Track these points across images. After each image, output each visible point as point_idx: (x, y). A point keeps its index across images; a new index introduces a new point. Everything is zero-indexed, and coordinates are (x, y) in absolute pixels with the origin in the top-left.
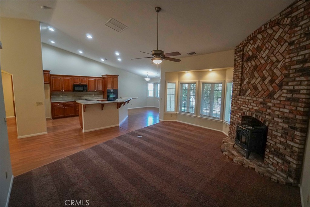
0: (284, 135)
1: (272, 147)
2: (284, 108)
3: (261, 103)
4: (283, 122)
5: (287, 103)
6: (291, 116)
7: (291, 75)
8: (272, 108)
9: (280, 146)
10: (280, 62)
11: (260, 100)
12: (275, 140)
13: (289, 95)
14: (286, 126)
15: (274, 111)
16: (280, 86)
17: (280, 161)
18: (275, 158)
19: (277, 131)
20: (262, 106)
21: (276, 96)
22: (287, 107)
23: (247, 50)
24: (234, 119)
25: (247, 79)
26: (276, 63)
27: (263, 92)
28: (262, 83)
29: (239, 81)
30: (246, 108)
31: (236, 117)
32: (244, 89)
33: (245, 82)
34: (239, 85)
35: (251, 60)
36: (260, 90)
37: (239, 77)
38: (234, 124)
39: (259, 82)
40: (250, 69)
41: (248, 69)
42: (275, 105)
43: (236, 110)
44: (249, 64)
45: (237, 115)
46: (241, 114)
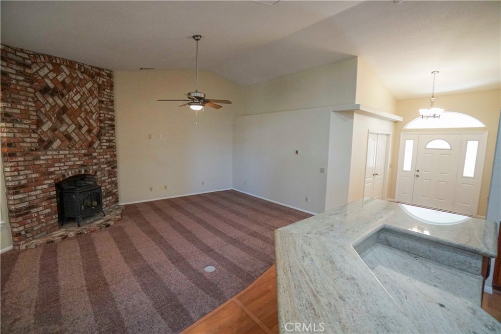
0: (109, 177)
2: (107, 155)
3: (85, 155)
4: (108, 166)
5: (108, 150)
6: (112, 159)
7: (107, 128)
8: (97, 157)
10: (94, 113)
11: (83, 151)
12: (105, 184)
13: (108, 144)
14: (110, 168)
15: (99, 159)
16: (99, 136)
17: (111, 198)
19: (105, 176)
20: (87, 158)
21: (95, 146)
22: (108, 153)
23: (40, 73)
24: (34, 198)
25: (50, 124)
26: (90, 114)
27: (81, 142)
28: (77, 131)
29: (32, 124)
30: (62, 168)
31: (38, 192)
32: (46, 139)
33: (45, 128)
34: (34, 132)
35: (52, 95)
36: (77, 141)
37: (31, 117)
38: (37, 207)
39: (73, 131)
40: (52, 107)
41: (48, 107)
42: (100, 154)
43: (36, 180)
44: (51, 100)
45: (39, 187)
46: (53, 181)
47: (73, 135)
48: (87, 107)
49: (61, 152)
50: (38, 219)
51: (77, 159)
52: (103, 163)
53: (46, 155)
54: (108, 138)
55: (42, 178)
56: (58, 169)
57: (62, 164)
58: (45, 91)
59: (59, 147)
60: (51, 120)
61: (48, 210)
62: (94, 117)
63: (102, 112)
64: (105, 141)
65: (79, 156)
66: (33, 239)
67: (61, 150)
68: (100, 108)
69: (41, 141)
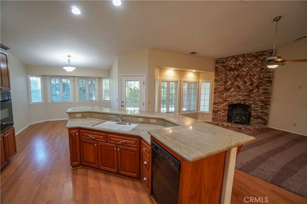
0: (261, 109)
1: (255, 115)
2: (261, 97)
3: (246, 95)
4: (261, 103)
5: (263, 94)
6: (265, 100)
8: (253, 97)
9: (260, 114)
10: (256, 75)
11: (245, 94)
12: (257, 112)
13: (264, 91)
14: (263, 104)
15: (255, 99)
16: (257, 87)
17: (260, 120)
18: (257, 120)
19: (258, 108)
20: (247, 97)
21: (254, 92)
22: (263, 96)
23: (229, 64)
24: (220, 108)
25: (230, 82)
26: (253, 76)
27: (245, 90)
28: (244, 84)
29: (223, 82)
30: (232, 100)
31: (221, 106)
32: (228, 88)
33: (228, 84)
34: (223, 85)
35: (233, 71)
36: (243, 89)
37: (223, 80)
38: (220, 111)
39: (242, 84)
40: (233, 76)
41: (231, 76)
42: (256, 96)
43: (221, 102)
44: (232, 73)
45: (222, 105)
46: (227, 104)
47: (241, 86)
48: (252, 73)
49: (233, 93)
50: (220, 116)
51: (241, 97)
52: (258, 101)
53: (226, 93)
54: (264, 88)
55: (223, 102)
56: (231, 99)
57: (233, 98)
58: (231, 69)
59: (233, 91)
60: (231, 80)
61: (224, 114)
62: (256, 77)
63: (261, 74)
64: (261, 89)
65: (242, 96)
66: (217, 122)
67: (234, 92)
68: (261, 72)
69: (225, 89)
